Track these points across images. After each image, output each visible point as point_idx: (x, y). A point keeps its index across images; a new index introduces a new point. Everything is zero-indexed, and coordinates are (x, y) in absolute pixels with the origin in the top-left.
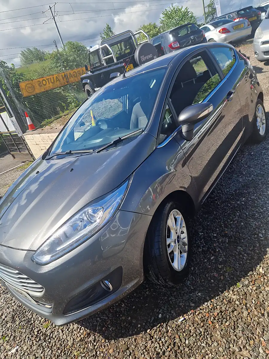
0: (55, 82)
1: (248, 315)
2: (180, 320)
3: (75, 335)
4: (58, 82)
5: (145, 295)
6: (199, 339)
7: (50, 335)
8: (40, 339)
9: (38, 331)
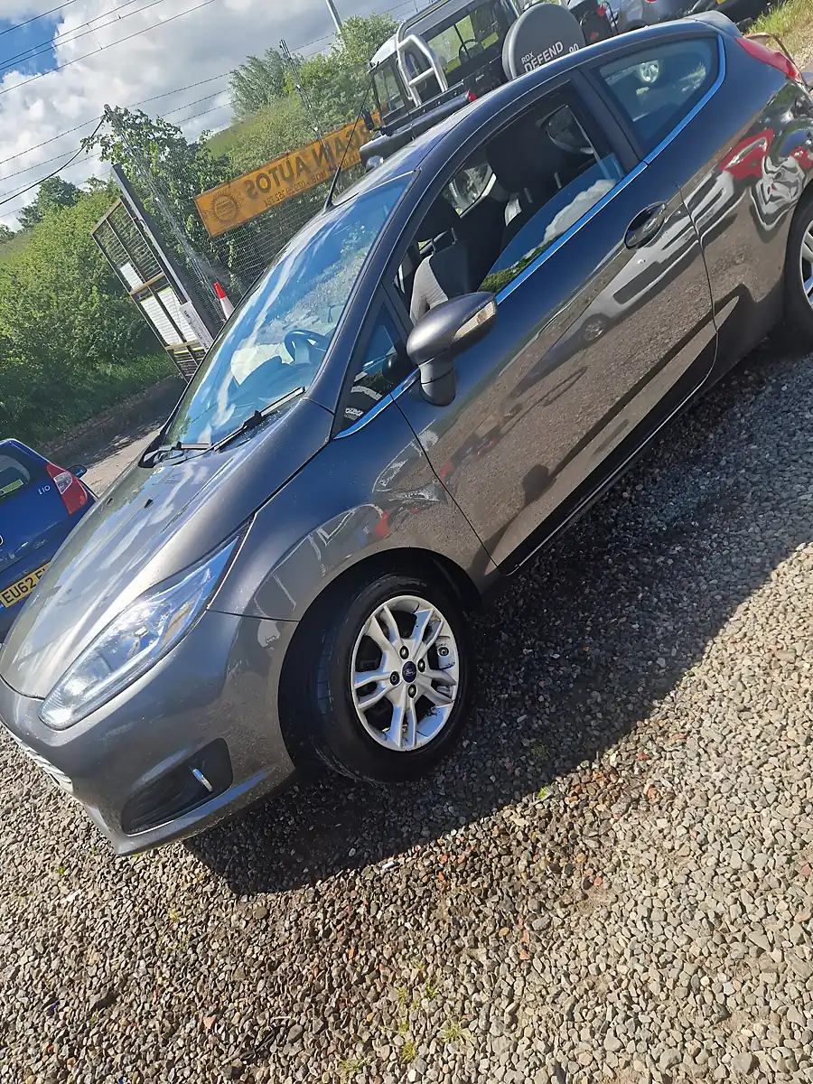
0: (295, 176)
1: (526, 867)
2: (385, 866)
3: (183, 877)
4: (303, 174)
5: (344, 802)
6: (404, 911)
7: (140, 872)
8: (120, 880)
9: (122, 863)
